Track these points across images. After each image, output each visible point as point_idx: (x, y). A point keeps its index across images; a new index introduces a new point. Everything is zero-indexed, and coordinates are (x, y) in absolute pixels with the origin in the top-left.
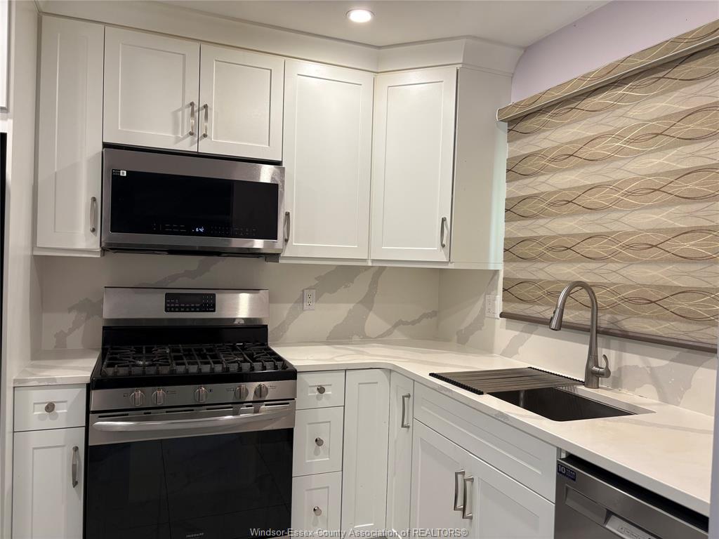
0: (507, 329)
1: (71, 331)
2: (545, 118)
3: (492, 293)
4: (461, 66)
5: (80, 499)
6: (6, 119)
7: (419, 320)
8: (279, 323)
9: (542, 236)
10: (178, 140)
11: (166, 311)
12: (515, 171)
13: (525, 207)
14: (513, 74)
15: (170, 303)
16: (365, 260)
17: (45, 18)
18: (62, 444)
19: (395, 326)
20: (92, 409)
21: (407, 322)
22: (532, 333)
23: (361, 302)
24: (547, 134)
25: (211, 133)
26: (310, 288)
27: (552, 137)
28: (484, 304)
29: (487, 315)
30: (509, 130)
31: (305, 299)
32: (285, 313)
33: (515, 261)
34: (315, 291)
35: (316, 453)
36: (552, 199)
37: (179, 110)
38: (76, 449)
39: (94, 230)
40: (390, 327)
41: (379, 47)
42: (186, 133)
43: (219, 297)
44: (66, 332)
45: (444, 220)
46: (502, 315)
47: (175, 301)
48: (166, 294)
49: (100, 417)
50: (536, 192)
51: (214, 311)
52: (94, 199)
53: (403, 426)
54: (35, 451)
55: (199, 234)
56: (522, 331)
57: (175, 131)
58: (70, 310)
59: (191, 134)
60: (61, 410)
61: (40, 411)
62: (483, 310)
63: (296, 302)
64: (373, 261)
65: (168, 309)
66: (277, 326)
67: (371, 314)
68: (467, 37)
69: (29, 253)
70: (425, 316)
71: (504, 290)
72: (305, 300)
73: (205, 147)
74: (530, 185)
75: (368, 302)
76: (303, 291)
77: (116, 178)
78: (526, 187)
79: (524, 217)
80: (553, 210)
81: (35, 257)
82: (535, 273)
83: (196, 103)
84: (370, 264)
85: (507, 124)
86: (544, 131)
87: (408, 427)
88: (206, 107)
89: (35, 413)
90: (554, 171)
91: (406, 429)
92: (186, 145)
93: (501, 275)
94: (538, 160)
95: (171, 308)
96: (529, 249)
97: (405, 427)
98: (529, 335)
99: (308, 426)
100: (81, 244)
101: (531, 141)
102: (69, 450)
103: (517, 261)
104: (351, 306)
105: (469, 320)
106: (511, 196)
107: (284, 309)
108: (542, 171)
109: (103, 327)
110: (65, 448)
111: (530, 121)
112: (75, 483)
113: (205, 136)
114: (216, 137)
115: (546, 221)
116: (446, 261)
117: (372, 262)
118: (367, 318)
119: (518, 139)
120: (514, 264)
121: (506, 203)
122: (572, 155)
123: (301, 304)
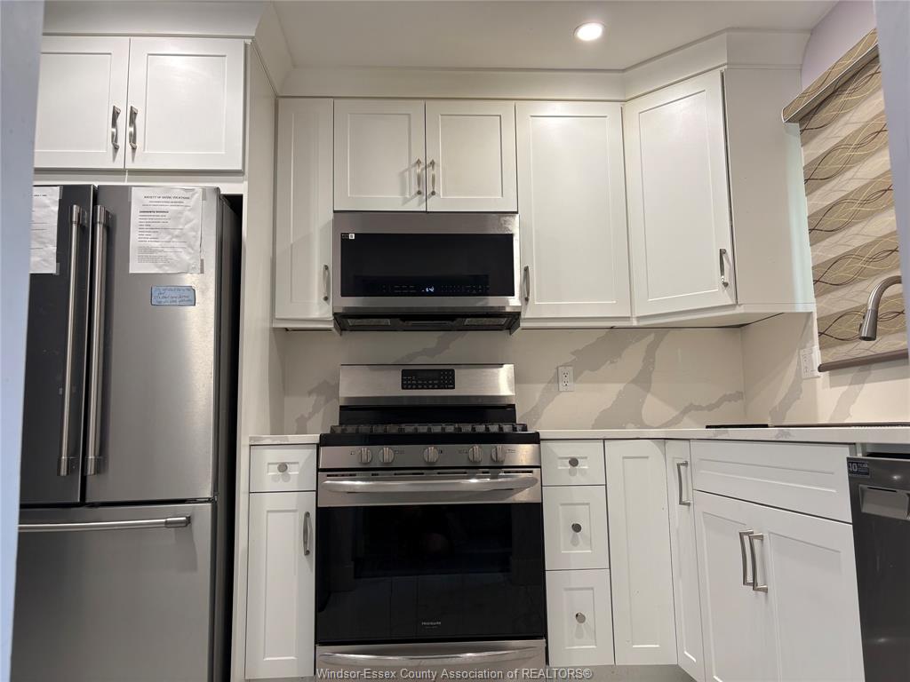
0: (831, 387)
1: (311, 415)
2: (842, 99)
3: (808, 345)
4: (726, 67)
5: (312, 570)
6: (242, 182)
7: (717, 405)
8: (531, 408)
9: (858, 248)
10: (406, 201)
11: (403, 388)
12: (814, 178)
13: (833, 218)
14: (801, 65)
15: (407, 380)
16: (627, 318)
17: (281, 101)
18: (294, 508)
19: (685, 412)
20: (320, 467)
21: (700, 406)
22: (863, 383)
23: (634, 381)
24: (846, 118)
25: (440, 189)
26: (565, 365)
27: (854, 119)
28: (799, 364)
29: (803, 377)
30: (802, 131)
31: (560, 377)
32: (537, 395)
33: (829, 292)
34: (571, 368)
35: (575, 543)
36: (864, 196)
37: (406, 170)
38: (307, 514)
39: (326, 299)
40: (677, 413)
41: (624, 71)
42: (413, 192)
43: (459, 374)
44: (307, 416)
45: (722, 252)
46: (821, 369)
47: (412, 377)
48: (403, 371)
49: (328, 476)
50: (843, 194)
51: (454, 388)
52: (326, 267)
53: (681, 503)
54: (270, 514)
55: (430, 294)
56: (851, 384)
57: (403, 193)
58: (310, 393)
59: (419, 193)
60: (293, 472)
61: (274, 471)
62: (798, 372)
63: (549, 382)
64: (639, 318)
65: (404, 387)
66: (529, 410)
67: (649, 396)
68: (728, 30)
69: (268, 326)
70: (726, 398)
71: (820, 334)
72: (560, 380)
73: (434, 205)
74: (836, 188)
75: (643, 380)
76: (557, 368)
77: (345, 241)
78: (830, 193)
79: (833, 231)
80: (867, 209)
81: (275, 330)
82: (855, 299)
83: (423, 161)
84: (635, 323)
85: (798, 124)
86: (844, 114)
87: (689, 504)
88: (433, 163)
89: (270, 474)
90: (862, 159)
91: (686, 507)
92: (414, 205)
93: (815, 316)
94: (841, 153)
95: (408, 385)
96: (845, 270)
97: (684, 504)
98: (860, 386)
99: (560, 507)
100: (316, 314)
101: (829, 134)
102: (300, 517)
103: (833, 291)
104: (620, 387)
105: (783, 392)
106: (815, 211)
107: (537, 390)
108: (849, 163)
109: (341, 407)
110: (298, 513)
111: (824, 111)
112: (307, 553)
113: (433, 193)
114: (443, 195)
115: (860, 226)
116: (731, 303)
117: (638, 321)
118: (643, 402)
119: (814, 136)
120: (829, 296)
121: (809, 222)
122: (881, 131)
123: (556, 385)
